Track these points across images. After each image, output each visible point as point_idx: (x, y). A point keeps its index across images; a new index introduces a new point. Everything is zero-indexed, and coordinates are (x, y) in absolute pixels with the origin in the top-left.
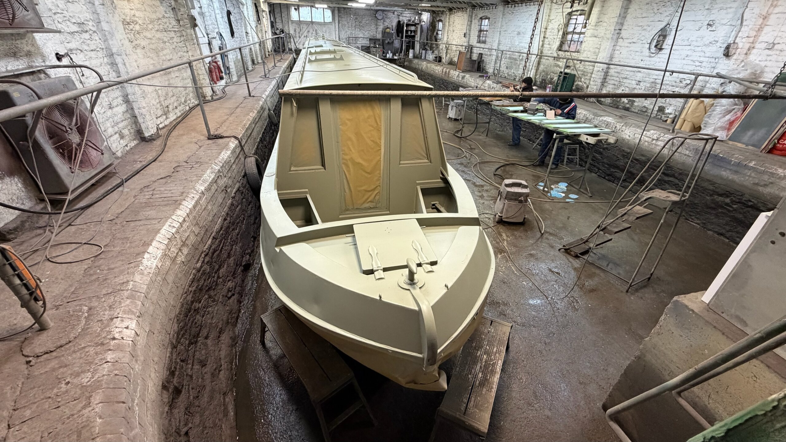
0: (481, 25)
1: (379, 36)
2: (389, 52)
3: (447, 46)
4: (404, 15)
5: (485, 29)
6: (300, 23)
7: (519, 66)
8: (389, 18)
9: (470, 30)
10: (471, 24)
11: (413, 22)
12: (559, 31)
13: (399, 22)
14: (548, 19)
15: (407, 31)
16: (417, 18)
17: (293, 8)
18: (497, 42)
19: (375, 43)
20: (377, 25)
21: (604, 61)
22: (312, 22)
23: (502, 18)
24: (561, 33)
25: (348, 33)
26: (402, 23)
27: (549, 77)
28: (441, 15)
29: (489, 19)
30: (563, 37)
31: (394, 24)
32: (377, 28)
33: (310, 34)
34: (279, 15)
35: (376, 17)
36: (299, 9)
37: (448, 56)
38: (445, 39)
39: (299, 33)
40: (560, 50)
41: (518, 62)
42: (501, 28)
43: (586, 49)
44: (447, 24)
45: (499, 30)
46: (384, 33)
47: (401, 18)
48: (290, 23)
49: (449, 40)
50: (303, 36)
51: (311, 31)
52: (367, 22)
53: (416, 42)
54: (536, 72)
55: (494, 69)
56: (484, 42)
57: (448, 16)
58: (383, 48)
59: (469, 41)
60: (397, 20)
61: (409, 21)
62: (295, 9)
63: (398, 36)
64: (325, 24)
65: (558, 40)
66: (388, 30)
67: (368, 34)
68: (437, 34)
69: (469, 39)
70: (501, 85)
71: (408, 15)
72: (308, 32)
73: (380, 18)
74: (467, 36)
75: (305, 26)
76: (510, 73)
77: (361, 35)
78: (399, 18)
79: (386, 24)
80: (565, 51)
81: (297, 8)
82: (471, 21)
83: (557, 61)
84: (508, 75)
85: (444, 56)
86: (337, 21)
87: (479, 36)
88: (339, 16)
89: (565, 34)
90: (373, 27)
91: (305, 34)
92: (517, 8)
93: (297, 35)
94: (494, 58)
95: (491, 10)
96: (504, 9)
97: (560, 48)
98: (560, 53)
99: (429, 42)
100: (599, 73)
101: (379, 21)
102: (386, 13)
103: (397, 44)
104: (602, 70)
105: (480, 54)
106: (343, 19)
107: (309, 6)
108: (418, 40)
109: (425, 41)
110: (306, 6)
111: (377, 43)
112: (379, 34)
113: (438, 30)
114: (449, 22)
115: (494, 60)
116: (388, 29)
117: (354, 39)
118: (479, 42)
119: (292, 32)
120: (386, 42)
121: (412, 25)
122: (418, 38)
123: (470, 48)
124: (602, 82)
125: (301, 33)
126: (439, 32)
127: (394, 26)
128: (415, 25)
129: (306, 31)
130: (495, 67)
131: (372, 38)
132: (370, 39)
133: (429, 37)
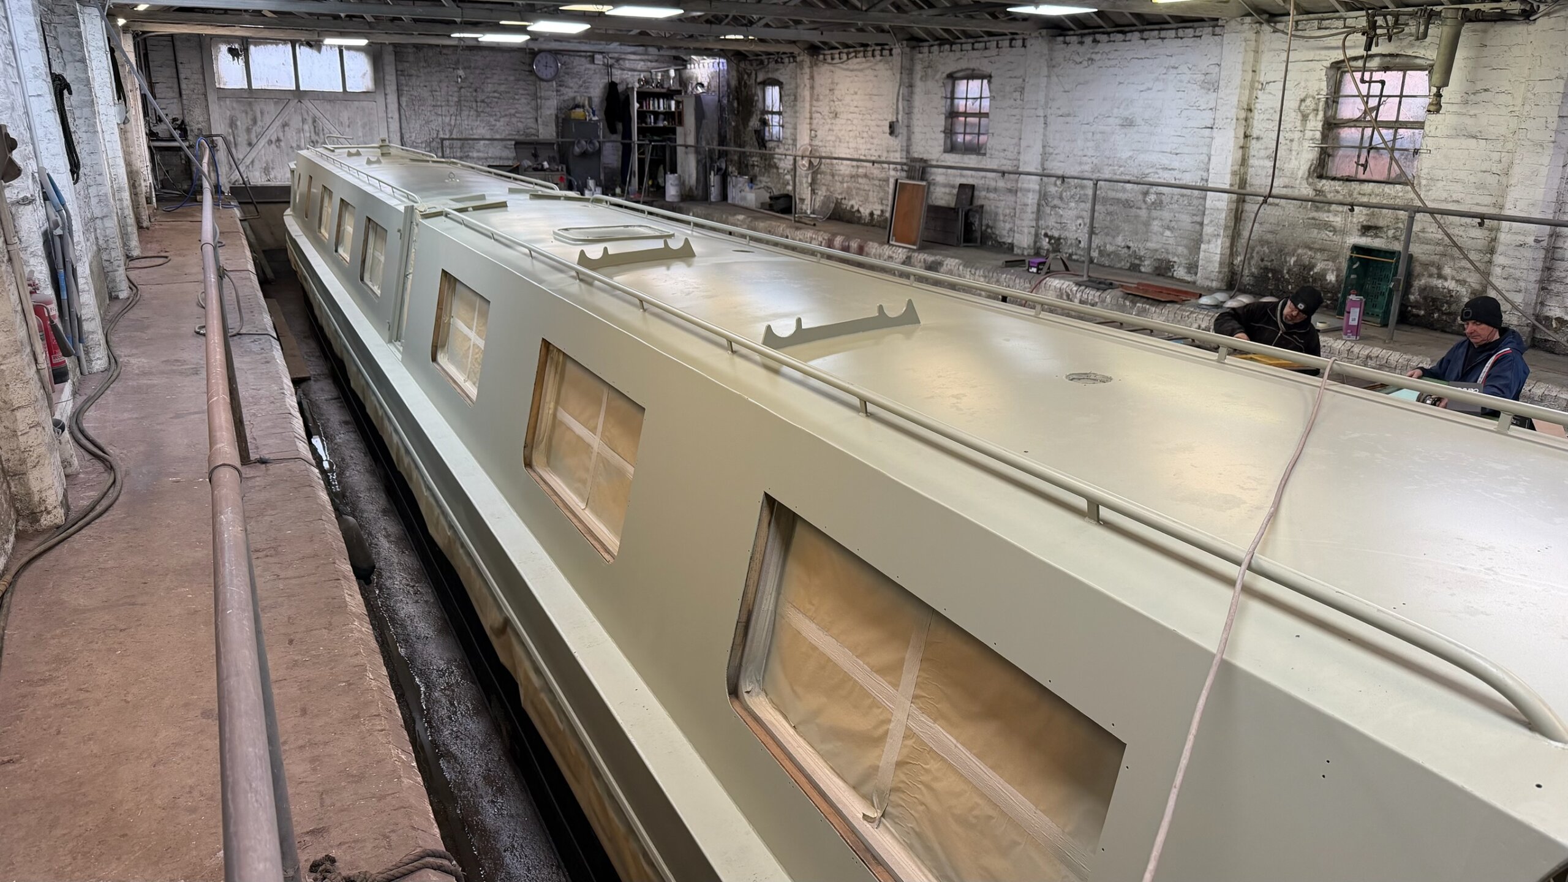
0: (953, 98)
1: (547, 132)
2: (591, 183)
3: (815, 162)
4: (627, 64)
5: (973, 107)
6: (250, 96)
7: (1147, 224)
8: (578, 75)
9: (909, 113)
10: (911, 93)
11: (660, 85)
12: (1305, 118)
13: (612, 86)
14: (1253, 81)
15: (642, 115)
16: (672, 73)
17: (224, 48)
18: (1038, 148)
19: (535, 156)
20: (535, 97)
21: (1536, 215)
22: (299, 94)
23: (1049, 76)
24: (1316, 124)
25: (433, 126)
26: (621, 88)
27: (1292, 260)
28: (772, 65)
29: (989, 77)
30: (1325, 137)
31: (597, 91)
32: (537, 108)
33: (291, 133)
34: (169, 72)
35: (532, 71)
36: (246, 51)
37: (822, 192)
38: (804, 140)
39: (248, 131)
40: (1320, 177)
41: (1143, 213)
42: (1046, 105)
43: (1440, 174)
44: (807, 93)
45: (1041, 113)
46: (564, 121)
47: (618, 75)
48: (212, 97)
49: (816, 142)
50: (263, 142)
51: (296, 121)
52: (502, 88)
53: (680, 151)
54: (1232, 245)
55: (1037, 235)
56: (976, 149)
57: (807, 70)
58: (569, 172)
59: (908, 146)
60: (606, 80)
61: (647, 82)
62: (233, 52)
63: (613, 130)
64: (346, 96)
65: (1306, 144)
66: (578, 113)
67: (503, 128)
68: (764, 123)
69: (909, 139)
70: (1117, 292)
71: (640, 65)
72: (285, 125)
73: (548, 73)
74: (902, 130)
75: (271, 109)
76: (1109, 248)
77: (482, 131)
78: (610, 74)
79: (569, 93)
80: (1348, 180)
81: (240, 51)
82: (911, 86)
83: (1318, 209)
84: (1101, 253)
85: (806, 193)
86: (391, 88)
87: (949, 132)
88: (399, 73)
89: (1331, 125)
90: (523, 104)
91: (272, 133)
92: (1104, 47)
93: (242, 139)
94: (1031, 199)
95: (994, 51)
96: (1051, 50)
97: (1320, 170)
98: (1325, 185)
99: (732, 148)
100: (1528, 253)
101: (543, 84)
102: (565, 58)
103: (611, 156)
104: (1536, 241)
105: (962, 186)
106: (414, 81)
107: (285, 41)
108: (691, 141)
109: (715, 146)
110: (276, 41)
111: (543, 153)
112: (545, 125)
113: (765, 112)
114: (812, 88)
115: (1032, 208)
116: (579, 111)
117: (458, 143)
118: (952, 148)
119: (219, 127)
120: (577, 150)
121: (657, 96)
122: (686, 134)
123: (918, 169)
124: (1541, 281)
125: (257, 129)
126: (768, 117)
127: (596, 101)
128: (669, 95)
129: (278, 123)
130: (1038, 227)
131: (522, 138)
132: (518, 144)
133: (730, 134)
